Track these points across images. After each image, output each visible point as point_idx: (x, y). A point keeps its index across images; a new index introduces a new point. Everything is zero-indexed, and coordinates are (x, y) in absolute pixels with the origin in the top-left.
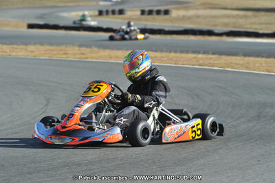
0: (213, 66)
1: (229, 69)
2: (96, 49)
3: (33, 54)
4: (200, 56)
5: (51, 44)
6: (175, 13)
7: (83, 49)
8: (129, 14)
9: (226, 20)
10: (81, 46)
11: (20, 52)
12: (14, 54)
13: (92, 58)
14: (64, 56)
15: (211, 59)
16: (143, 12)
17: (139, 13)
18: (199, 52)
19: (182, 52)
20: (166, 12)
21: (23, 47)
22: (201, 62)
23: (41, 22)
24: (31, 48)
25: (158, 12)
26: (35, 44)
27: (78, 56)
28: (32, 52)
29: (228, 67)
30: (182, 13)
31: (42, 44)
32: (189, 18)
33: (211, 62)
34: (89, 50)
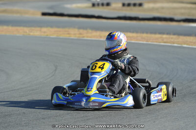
0: (174, 43)
1: (185, 46)
2: (90, 31)
3: (46, 34)
4: (165, 36)
5: (58, 27)
6: (146, 6)
7: (81, 31)
8: (113, 5)
9: (183, 11)
10: (79, 28)
11: (36, 32)
12: (32, 34)
13: (87, 37)
14: (68, 35)
15: (172, 38)
16: (124, 5)
17: (120, 5)
18: (163, 33)
19: (151, 33)
20: (140, 5)
21: (39, 29)
22: (165, 40)
23: (51, 11)
24: (44, 29)
25: (135, 5)
26: (47, 26)
27: (77, 36)
28: (45, 32)
29: (184, 44)
30: (151, 5)
31: (52, 27)
32: (157, 9)
33: (172, 40)
34: (85, 31)
